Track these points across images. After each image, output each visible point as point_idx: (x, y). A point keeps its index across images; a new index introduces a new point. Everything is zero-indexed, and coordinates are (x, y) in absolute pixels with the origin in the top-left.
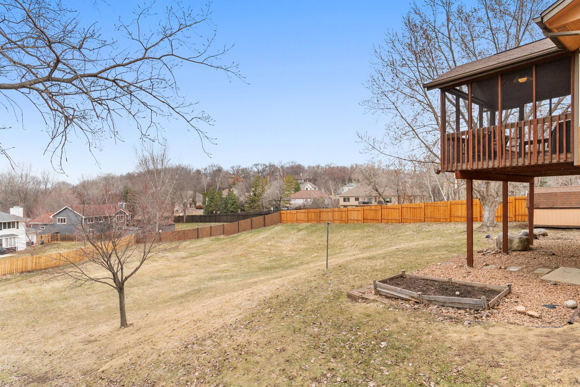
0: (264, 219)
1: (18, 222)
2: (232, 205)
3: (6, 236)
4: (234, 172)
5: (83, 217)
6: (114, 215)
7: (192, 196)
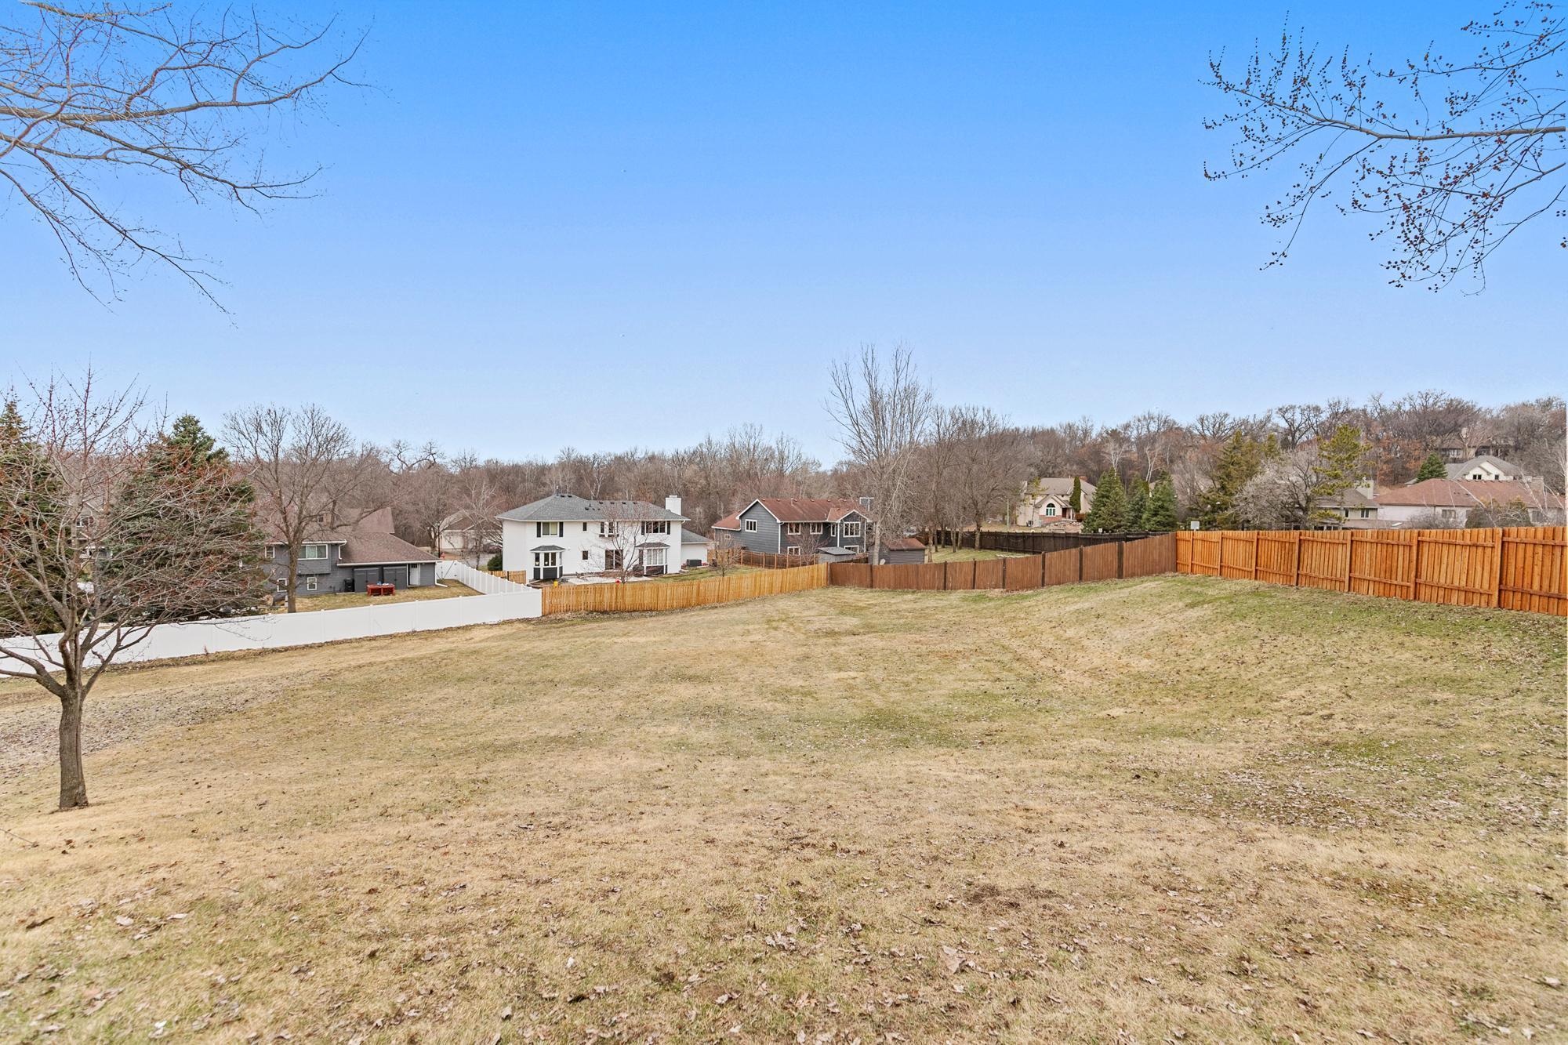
0: (1121, 553)
1: (669, 523)
2: (1155, 515)
3: (649, 545)
4: (1206, 432)
5: (778, 521)
6: (839, 521)
7: (1070, 489)
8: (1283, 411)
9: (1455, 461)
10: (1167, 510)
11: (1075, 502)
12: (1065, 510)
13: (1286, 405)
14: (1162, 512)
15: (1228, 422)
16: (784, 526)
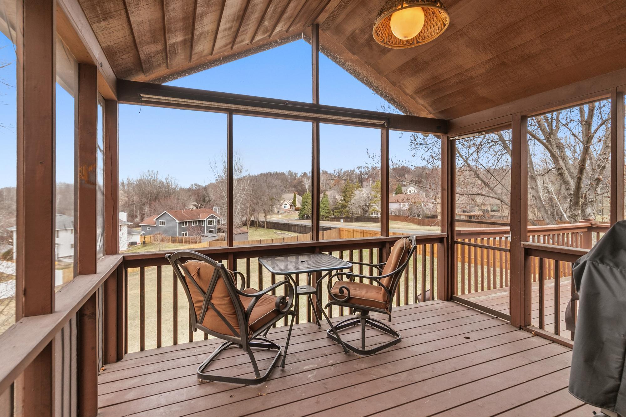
0: (323, 235)
1: (121, 226)
2: (324, 209)
4: (336, 175)
5: (177, 221)
6: (205, 219)
7: (292, 198)
8: (358, 168)
9: (404, 185)
10: (327, 207)
11: (294, 203)
12: (291, 206)
13: (359, 166)
14: (326, 208)
15: (342, 171)
16: (180, 223)
